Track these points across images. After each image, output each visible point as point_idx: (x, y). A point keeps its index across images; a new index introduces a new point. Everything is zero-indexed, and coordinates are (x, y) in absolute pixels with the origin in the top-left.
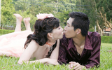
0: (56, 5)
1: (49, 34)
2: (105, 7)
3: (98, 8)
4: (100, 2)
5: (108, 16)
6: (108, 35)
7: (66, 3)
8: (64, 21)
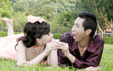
0: (56, 6)
1: (37, 39)
2: (105, 7)
3: (98, 8)
4: (100, 2)
5: (108, 16)
6: (109, 35)
7: (66, 4)
8: (64, 22)
